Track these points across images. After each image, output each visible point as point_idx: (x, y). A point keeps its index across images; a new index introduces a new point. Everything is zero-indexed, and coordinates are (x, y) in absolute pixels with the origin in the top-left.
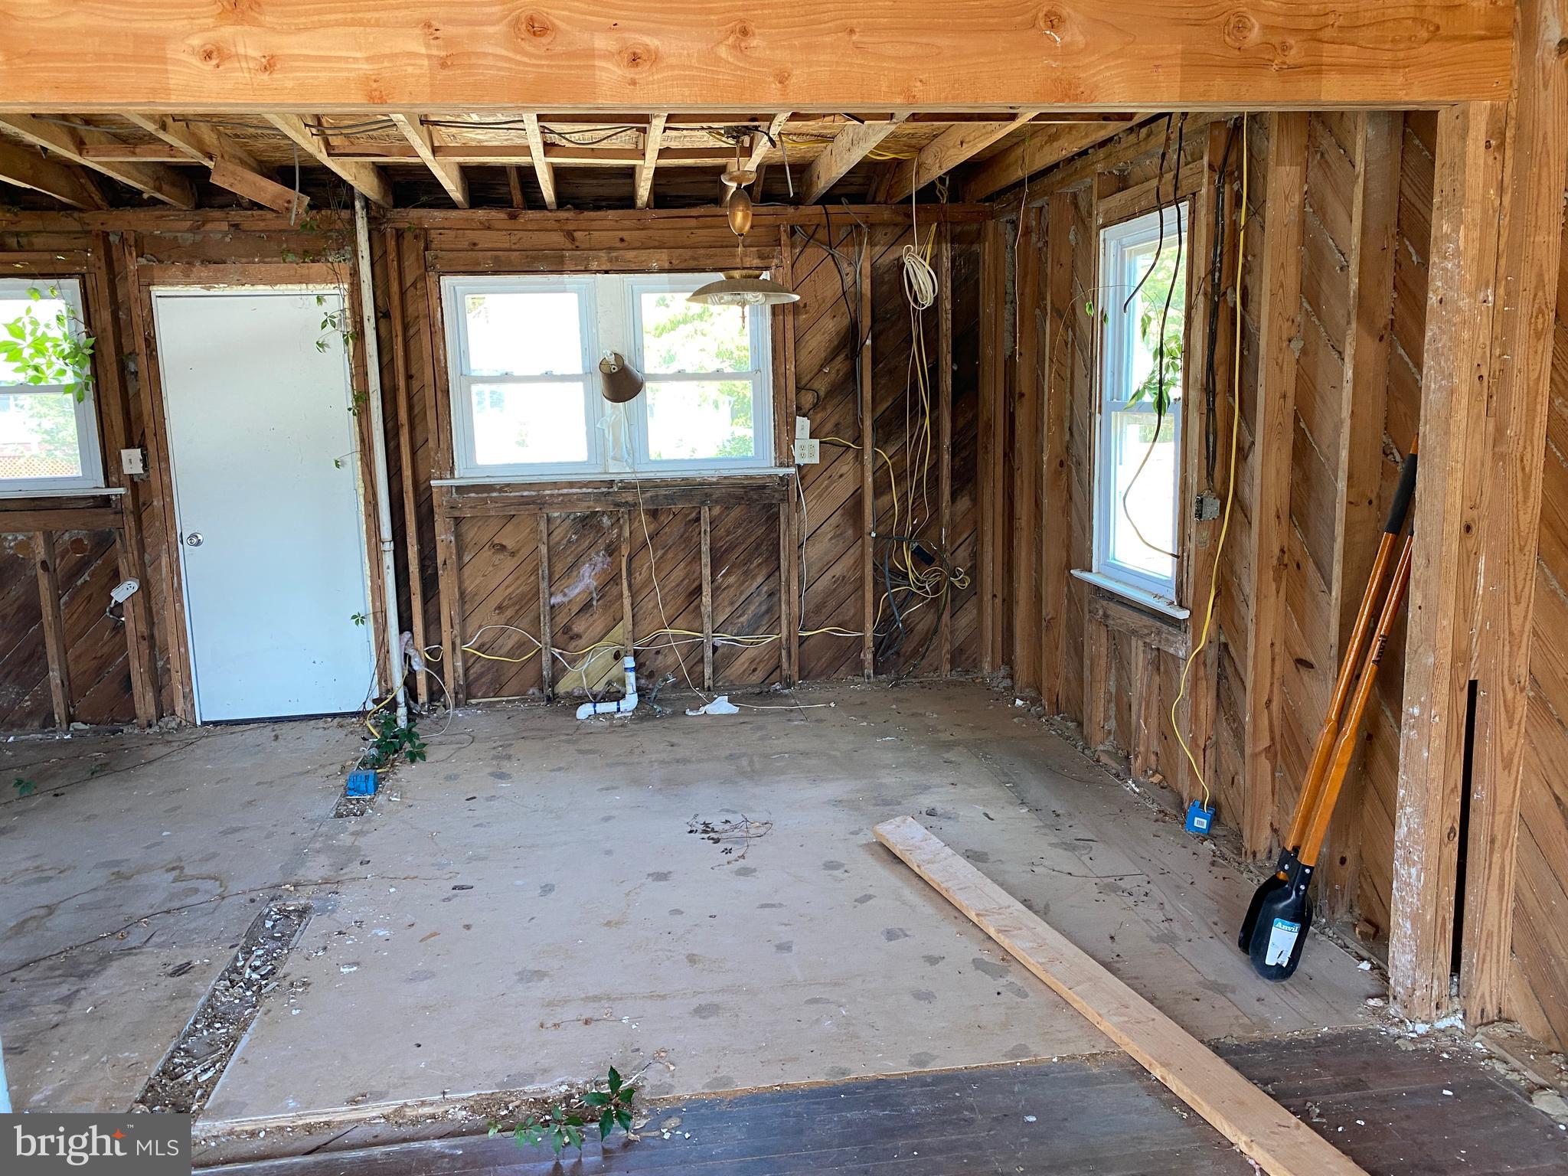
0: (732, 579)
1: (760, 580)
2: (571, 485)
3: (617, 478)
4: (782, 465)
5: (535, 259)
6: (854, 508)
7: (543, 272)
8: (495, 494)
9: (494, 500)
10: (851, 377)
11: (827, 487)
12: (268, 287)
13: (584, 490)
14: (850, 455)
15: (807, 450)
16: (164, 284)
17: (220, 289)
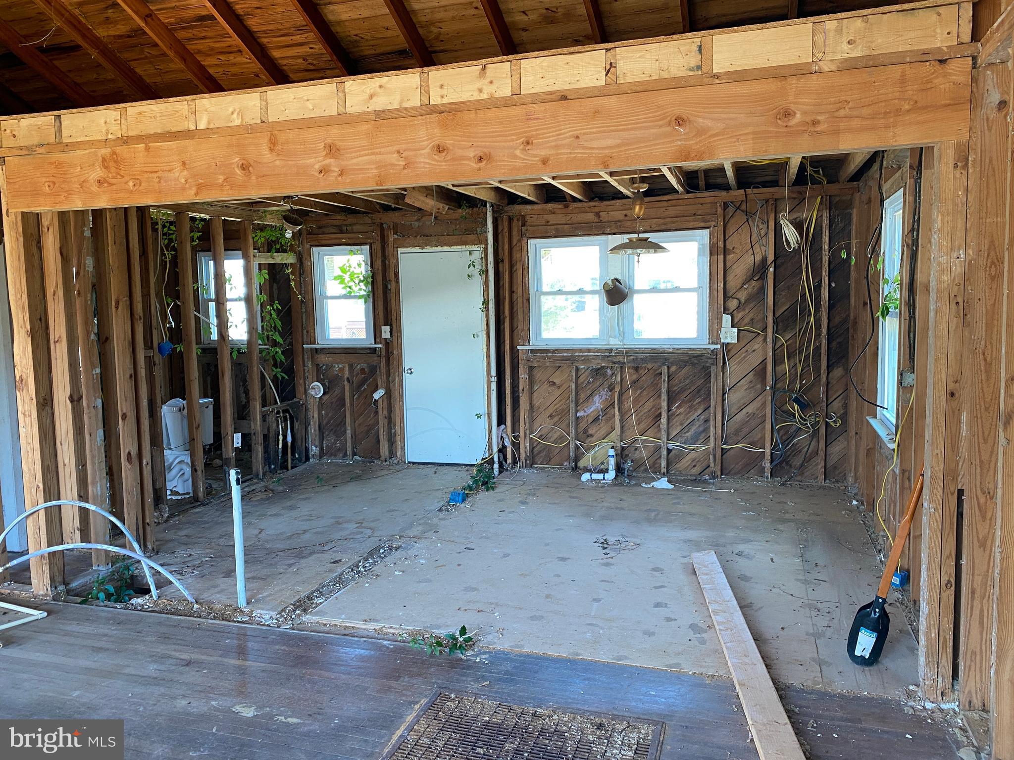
0: (682, 410)
1: (699, 412)
2: (589, 350)
3: (614, 348)
4: (713, 343)
5: (576, 228)
6: (760, 372)
7: (580, 235)
8: (550, 354)
9: (549, 358)
10: (762, 290)
11: (745, 357)
12: (448, 248)
13: (596, 354)
14: (760, 339)
15: (730, 335)
16: (404, 247)
17: (428, 249)
